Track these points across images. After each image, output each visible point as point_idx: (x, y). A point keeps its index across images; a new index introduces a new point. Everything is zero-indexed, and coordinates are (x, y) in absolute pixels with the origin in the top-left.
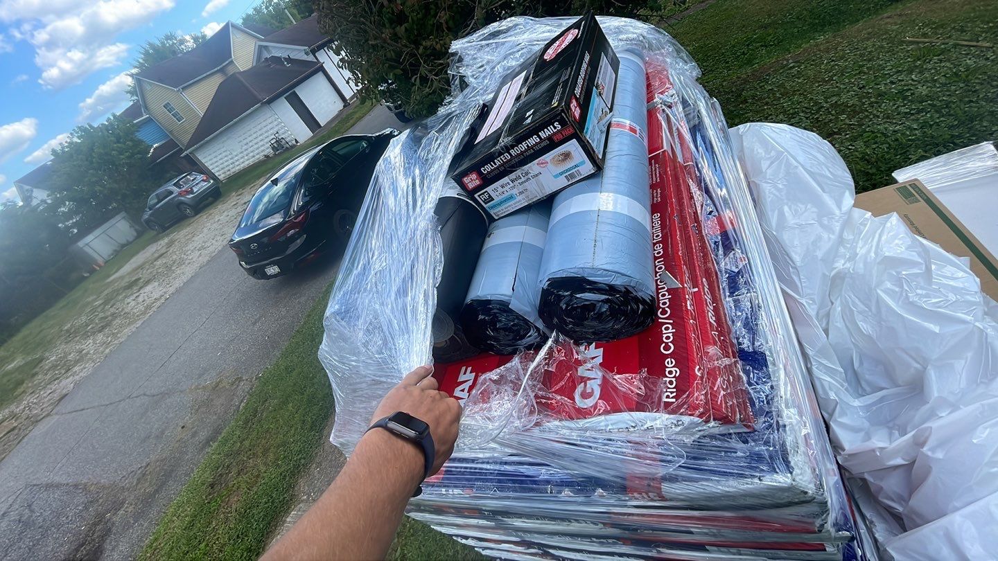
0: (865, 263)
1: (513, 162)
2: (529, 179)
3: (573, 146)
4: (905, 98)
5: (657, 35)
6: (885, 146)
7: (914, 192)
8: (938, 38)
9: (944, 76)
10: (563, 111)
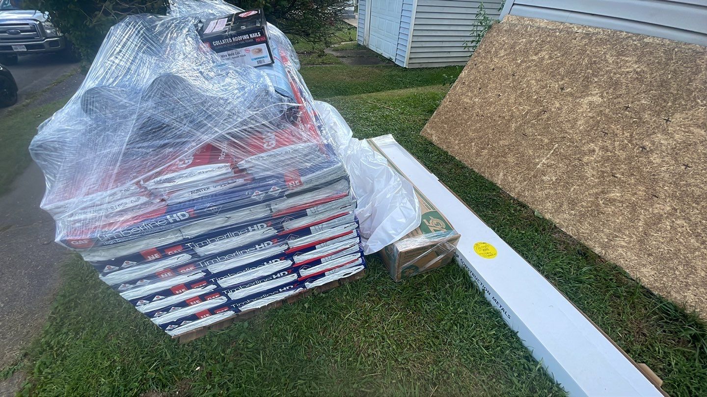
1: (232, 45)
2: (238, 56)
9: (380, 116)
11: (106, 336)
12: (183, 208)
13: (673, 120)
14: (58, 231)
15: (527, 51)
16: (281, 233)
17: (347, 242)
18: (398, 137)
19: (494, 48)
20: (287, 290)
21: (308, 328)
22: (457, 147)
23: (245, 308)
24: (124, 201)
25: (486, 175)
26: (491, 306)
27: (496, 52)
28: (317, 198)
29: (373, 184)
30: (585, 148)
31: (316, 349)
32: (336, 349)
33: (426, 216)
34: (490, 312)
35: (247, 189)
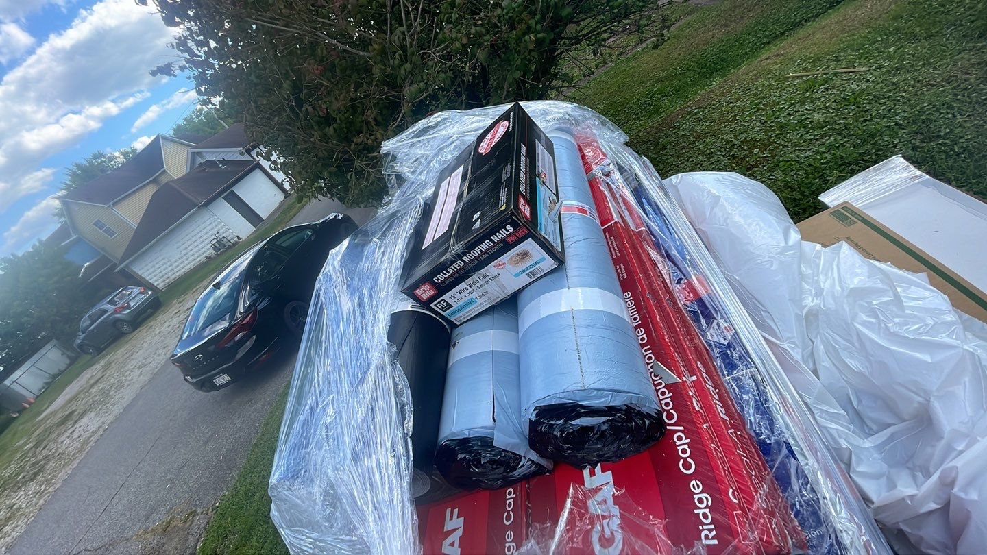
0: (834, 298)
1: (468, 268)
2: (487, 282)
3: (529, 245)
4: (805, 127)
5: (581, 112)
6: (801, 173)
7: (846, 214)
8: (818, 70)
9: (834, 101)
10: (513, 214)
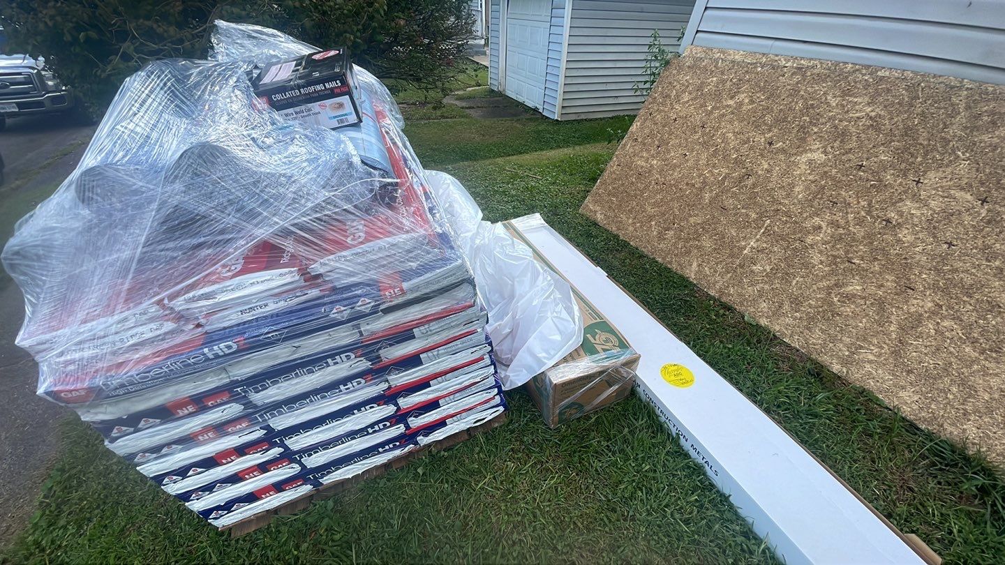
1: (301, 98)
2: (309, 115)
7: (509, 226)
9: (522, 188)
11: (122, 530)
12: (229, 337)
13: (926, 182)
14: (41, 378)
15: (720, 93)
16: (377, 366)
17: (477, 374)
18: (548, 217)
19: (674, 91)
20: (391, 450)
21: (423, 505)
22: (631, 228)
23: (327, 480)
24: (140, 329)
25: (674, 267)
26: (690, 458)
27: (678, 96)
28: (428, 312)
29: (513, 286)
30: (808, 224)
31: (436, 536)
32: (465, 535)
33: (590, 329)
34: (689, 467)
35: (324, 304)
